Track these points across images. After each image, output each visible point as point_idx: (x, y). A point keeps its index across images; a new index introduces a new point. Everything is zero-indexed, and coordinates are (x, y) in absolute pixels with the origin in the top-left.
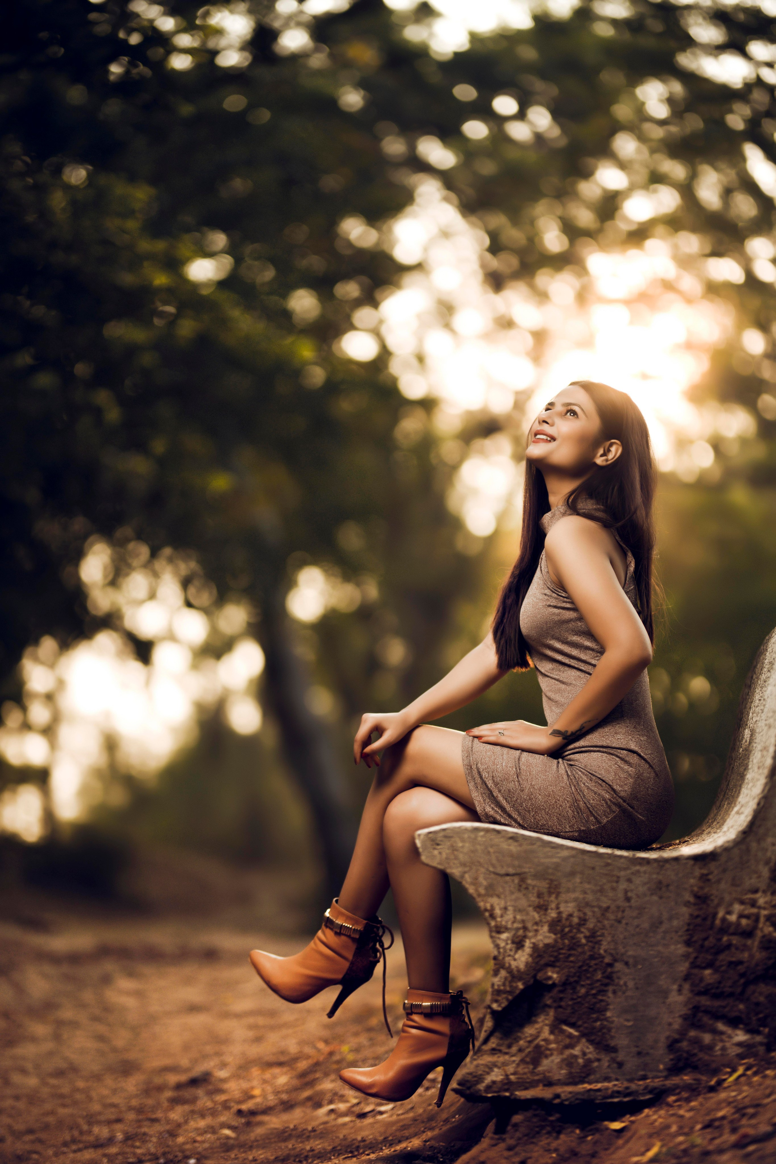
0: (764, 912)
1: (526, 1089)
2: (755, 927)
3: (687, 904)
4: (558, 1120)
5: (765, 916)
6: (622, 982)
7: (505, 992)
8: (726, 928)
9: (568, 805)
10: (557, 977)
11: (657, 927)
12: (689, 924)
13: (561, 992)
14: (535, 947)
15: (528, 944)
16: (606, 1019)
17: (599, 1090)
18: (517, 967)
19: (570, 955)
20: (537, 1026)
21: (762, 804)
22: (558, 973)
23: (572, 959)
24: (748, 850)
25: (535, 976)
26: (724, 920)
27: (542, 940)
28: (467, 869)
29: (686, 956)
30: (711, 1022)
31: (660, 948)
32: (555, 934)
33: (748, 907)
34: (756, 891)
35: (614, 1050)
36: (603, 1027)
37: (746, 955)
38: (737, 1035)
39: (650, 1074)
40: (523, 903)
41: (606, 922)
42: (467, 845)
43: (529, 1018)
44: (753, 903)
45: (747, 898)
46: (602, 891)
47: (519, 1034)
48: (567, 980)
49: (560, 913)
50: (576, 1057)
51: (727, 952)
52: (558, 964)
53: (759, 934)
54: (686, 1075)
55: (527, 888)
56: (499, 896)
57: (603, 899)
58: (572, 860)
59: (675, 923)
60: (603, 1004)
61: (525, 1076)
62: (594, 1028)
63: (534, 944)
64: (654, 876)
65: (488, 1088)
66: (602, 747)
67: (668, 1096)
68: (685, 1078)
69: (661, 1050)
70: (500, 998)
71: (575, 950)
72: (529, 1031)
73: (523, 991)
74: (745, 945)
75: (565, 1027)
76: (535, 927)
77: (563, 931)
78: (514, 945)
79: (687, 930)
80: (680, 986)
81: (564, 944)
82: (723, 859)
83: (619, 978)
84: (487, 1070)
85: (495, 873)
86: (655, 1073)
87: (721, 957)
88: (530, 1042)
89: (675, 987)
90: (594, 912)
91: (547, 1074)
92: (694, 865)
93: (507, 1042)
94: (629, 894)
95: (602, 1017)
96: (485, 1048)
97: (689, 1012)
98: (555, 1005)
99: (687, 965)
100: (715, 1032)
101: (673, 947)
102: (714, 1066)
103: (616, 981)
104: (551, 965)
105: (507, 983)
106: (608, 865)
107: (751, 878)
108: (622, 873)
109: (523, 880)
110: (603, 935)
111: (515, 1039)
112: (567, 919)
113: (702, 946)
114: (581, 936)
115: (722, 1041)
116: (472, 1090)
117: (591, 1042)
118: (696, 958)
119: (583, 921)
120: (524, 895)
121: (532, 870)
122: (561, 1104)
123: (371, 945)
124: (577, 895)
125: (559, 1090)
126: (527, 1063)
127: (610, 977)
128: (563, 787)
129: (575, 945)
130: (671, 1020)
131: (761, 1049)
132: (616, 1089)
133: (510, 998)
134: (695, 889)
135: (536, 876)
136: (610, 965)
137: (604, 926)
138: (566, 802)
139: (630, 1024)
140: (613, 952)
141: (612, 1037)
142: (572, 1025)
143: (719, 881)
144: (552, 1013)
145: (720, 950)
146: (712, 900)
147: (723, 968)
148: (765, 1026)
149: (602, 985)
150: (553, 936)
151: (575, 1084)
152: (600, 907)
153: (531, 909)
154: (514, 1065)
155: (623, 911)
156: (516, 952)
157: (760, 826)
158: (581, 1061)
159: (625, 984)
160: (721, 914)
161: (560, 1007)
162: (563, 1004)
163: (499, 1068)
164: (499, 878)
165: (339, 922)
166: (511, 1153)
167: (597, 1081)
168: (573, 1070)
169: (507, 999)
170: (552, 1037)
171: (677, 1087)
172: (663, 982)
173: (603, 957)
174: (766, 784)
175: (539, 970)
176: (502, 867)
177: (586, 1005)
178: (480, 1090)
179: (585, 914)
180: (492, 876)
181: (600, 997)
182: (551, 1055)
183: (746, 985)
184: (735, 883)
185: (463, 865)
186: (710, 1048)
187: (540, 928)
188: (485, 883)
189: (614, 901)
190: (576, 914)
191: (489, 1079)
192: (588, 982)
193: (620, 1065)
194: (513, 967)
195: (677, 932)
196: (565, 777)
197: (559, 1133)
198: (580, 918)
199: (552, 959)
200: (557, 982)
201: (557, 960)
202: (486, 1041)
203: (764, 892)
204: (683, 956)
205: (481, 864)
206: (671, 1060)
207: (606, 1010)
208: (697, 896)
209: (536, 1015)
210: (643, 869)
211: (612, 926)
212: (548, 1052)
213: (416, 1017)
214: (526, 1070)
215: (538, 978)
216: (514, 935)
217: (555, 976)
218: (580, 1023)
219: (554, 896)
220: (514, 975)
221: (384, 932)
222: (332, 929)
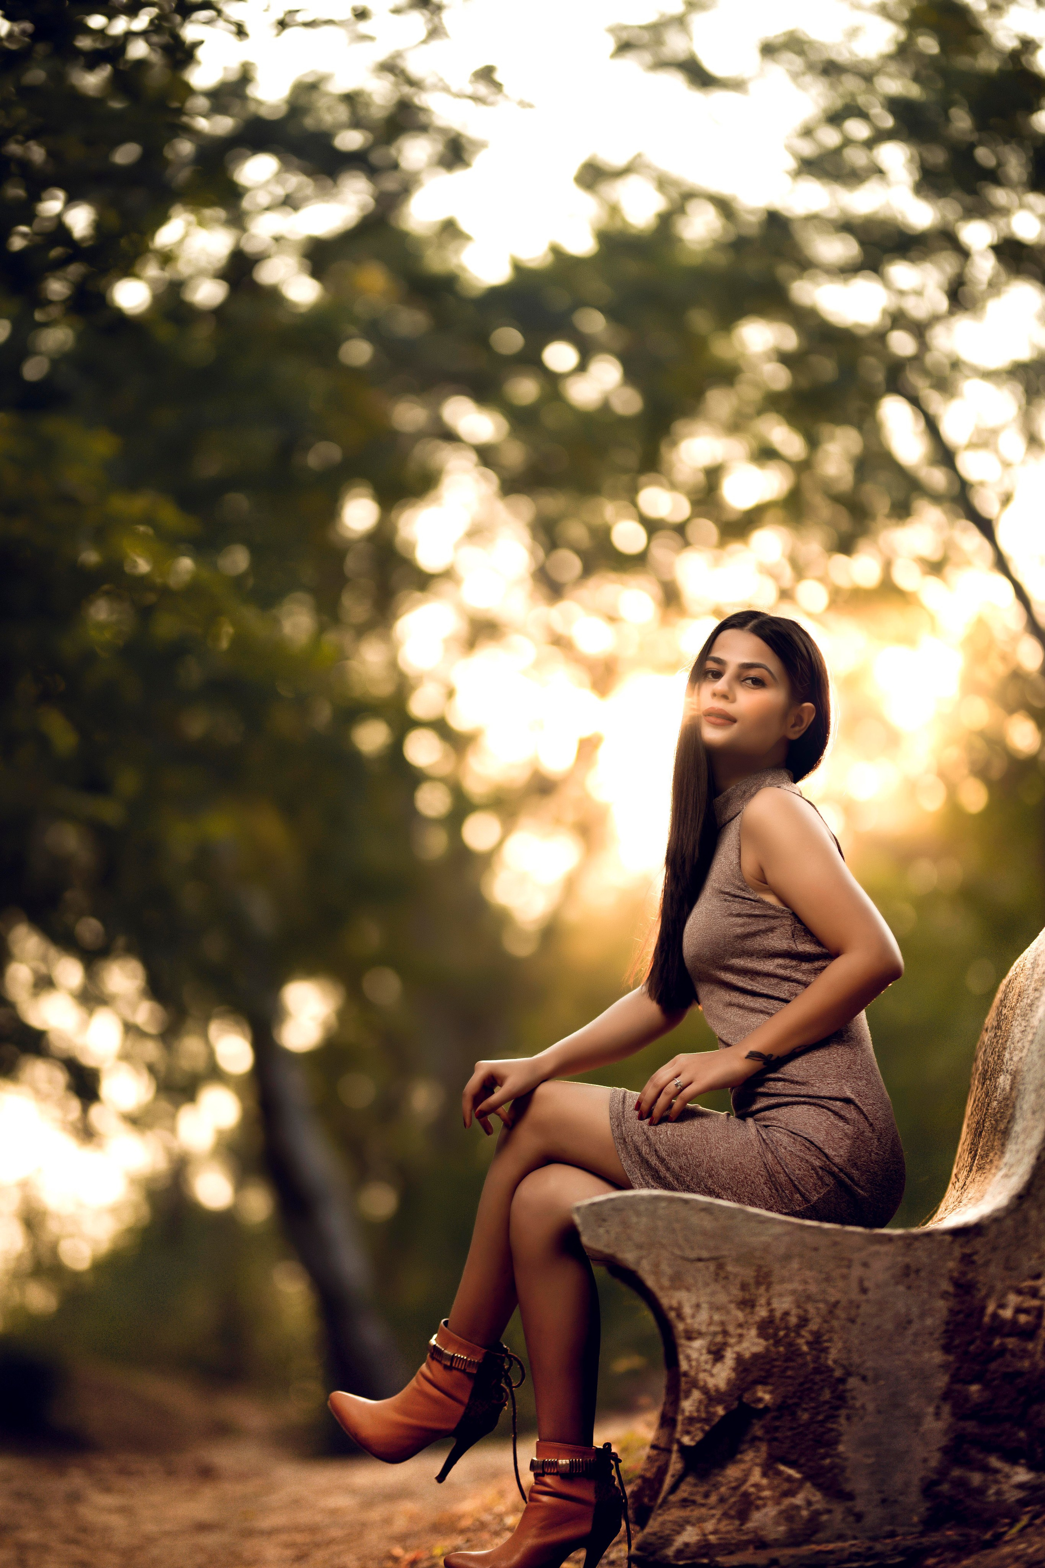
1: (731, 1553)
2: (1038, 1326)
3: (944, 1295)
6: (858, 1404)
7: (700, 1420)
8: (999, 1327)
9: (762, 1181)
10: (771, 1398)
11: (905, 1328)
12: (947, 1323)
14: (739, 1359)
15: (729, 1355)
16: (838, 1455)
17: (831, 1552)
18: (715, 1386)
19: (787, 1368)
20: (744, 1466)
22: (771, 1392)
24: (1026, 1220)
25: (739, 1398)
26: (995, 1316)
27: (748, 1348)
29: (944, 1366)
30: (981, 1456)
31: (909, 1356)
32: (766, 1339)
33: (1028, 1298)
34: (1038, 1276)
35: (850, 1496)
36: (833, 1467)
37: (1026, 1364)
38: (1017, 1473)
39: (900, 1530)
40: (722, 1298)
41: (835, 1322)
42: (644, 1220)
43: (730, 1456)
44: (1035, 1293)
45: (1026, 1287)
46: (828, 1279)
47: (720, 1478)
48: (783, 1402)
50: (797, 1508)
51: (1000, 1360)
52: (770, 1381)
53: (1043, 1334)
54: (949, 1529)
55: (726, 1278)
56: (688, 1289)
57: (831, 1290)
58: (787, 1239)
59: (929, 1322)
60: (833, 1434)
61: (728, 1536)
62: (822, 1467)
63: (738, 1353)
64: (900, 1259)
65: (679, 1553)
68: (949, 1533)
69: (913, 1497)
70: (692, 1429)
71: (793, 1360)
72: (733, 1472)
73: (724, 1419)
74: (1024, 1351)
75: (782, 1468)
76: (739, 1331)
77: (776, 1334)
78: (710, 1356)
79: (946, 1331)
80: (938, 1407)
81: (778, 1352)
82: (993, 1230)
83: (854, 1398)
84: (678, 1528)
85: (683, 1258)
86: (906, 1528)
87: (993, 1366)
88: (735, 1489)
89: (931, 1410)
90: (818, 1309)
91: (760, 1533)
92: (953, 1242)
93: (702, 1489)
94: (867, 1284)
95: (833, 1453)
96: (672, 1498)
97: (951, 1443)
98: (767, 1436)
99: (946, 1378)
100: (986, 1469)
101: (926, 1355)
102: (987, 1516)
103: (851, 1402)
104: (763, 1381)
105: (702, 1408)
106: (835, 1244)
107: (1030, 1259)
108: (856, 1255)
109: (721, 1267)
110: (830, 1340)
111: (714, 1485)
112: (782, 1319)
113: (967, 1352)
114: (801, 1341)
115: (997, 1482)
116: (657, 1556)
117: (818, 1486)
118: (959, 1368)
119: (804, 1321)
120: (724, 1287)
121: (733, 1252)
123: (494, 1383)
124: (796, 1285)
125: (776, 1553)
126: (732, 1517)
127: (841, 1397)
128: (754, 1157)
129: (793, 1353)
130: (926, 1455)
132: (854, 1549)
133: (707, 1428)
134: (955, 1274)
135: (739, 1260)
136: (842, 1380)
137: (832, 1327)
138: (760, 1176)
139: (871, 1461)
140: (845, 1362)
141: (847, 1480)
142: (792, 1464)
143: (987, 1264)
144: (764, 1448)
145: (990, 1357)
146: (979, 1289)
147: (996, 1382)
149: (831, 1408)
150: (762, 1342)
151: (797, 1544)
152: (825, 1302)
153: (732, 1306)
154: (714, 1521)
155: (858, 1307)
156: (714, 1364)
157: (1040, 1188)
158: (805, 1513)
159: (863, 1407)
160: (991, 1308)
161: (775, 1439)
162: (777, 1435)
163: (693, 1525)
164: (688, 1265)
165: (449, 1352)
167: (828, 1541)
168: (795, 1526)
169: (703, 1430)
170: (765, 1482)
171: (937, 1545)
172: (914, 1403)
173: (832, 1370)
175: (746, 1390)
176: (692, 1248)
177: (811, 1436)
178: (667, 1556)
179: (806, 1311)
180: (679, 1261)
181: (830, 1425)
182: (764, 1505)
183: (1027, 1404)
184: (1009, 1266)
185: (640, 1247)
186: (981, 1491)
187: (745, 1332)
188: (669, 1271)
189: (846, 1293)
190: (794, 1312)
191: (680, 1541)
192: (812, 1405)
194: (710, 1385)
195: (931, 1334)
196: (758, 1141)
198: (799, 1317)
199: (763, 1374)
200: (769, 1405)
201: (770, 1375)
202: (674, 1489)
204: (941, 1366)
205: (663, 1246)
206: (928, 1509)
207: (836, 1442)
208: (956, 1284)
209: (741, 1451)
210: (883, 1249)
211: (843, 1328)
212: (760, 1502)
213: (549, 1480)
214: (730, 1528)
215: (744, 1400)
216: (711, 1343)
217: (767, 1397)
218: (802, 1460)
219: (763, 1287)
220: (712, 1397)
221: (511, 1365)
222: (440, 1362)
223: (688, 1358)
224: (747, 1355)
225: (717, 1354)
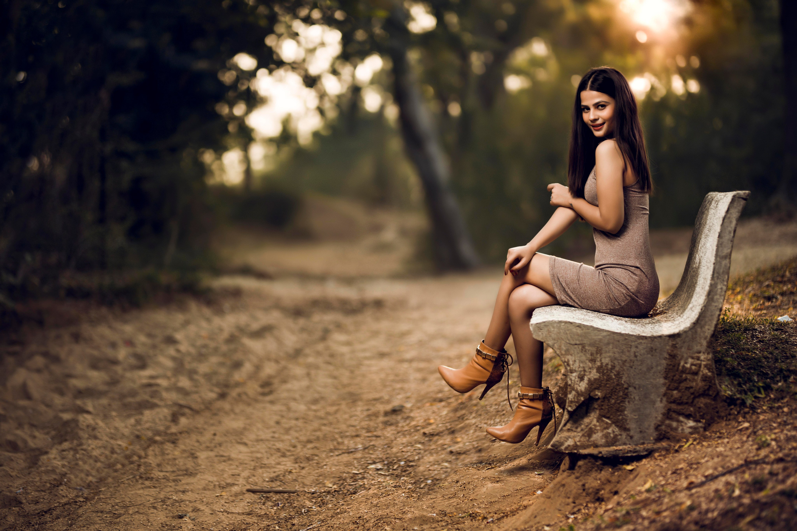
0: (703, 363)
1: (585, 449)
2: (699, 370)
3: (665, 359)
4: (601, 464)
5: (704, 365)
6: (632, 397)
7: (574, 402)
8: (684, 371)
10: (601, 395)
11: (650, 370)
12: (666, 369)
13: (602, 402)
14: (589, 380)
15: (586, 378)
16: (625, 415)
17: (621, 450)
18: (580, 390)
19: (607, 384)
20: (590, 418)
21: (703, 309)
22: (601, 392)
23: (608, 386)
24: (696, 332)
25: (589, 395)
26: (683, 366)
27: (593, 377)
28: (555, 342)
29: (664, 384)
30: (676, 416)
31: (652, 380)
32: (599, 374)
33: (696, 360)
34: (700, 352)
35: (628, 430)
36: (623, 419)
37: (694, 384)
38: (689, 423)
39: (646, 442)
40: (584, 358)
41: (625, 368)
42: (556, 330)
43: (586, 413)
44: (698, 359)
45: (695, 356)
46: (623, 352)
47: (582, 422)
48: (605, 396)
49: (602, 363)
50: (610, 433)
51: (685, 382)
52: (601, 388)
53: (701, 373)
54: (664, 442)
55: (585, 351)
56: (571, 355)
57: (624, 356)
58: (608, 337)
59: (659, 368)
60: (623, 408)
61: (584, 443)
62: (618, 419)
63: (589, 378)
64: (649, 345)
65: (566, 448)
66: (623, 265)
67: (655, 453)
68: (664, 444)
69: (652, 430)
71: (609, 381)
72: (586, 420)
73: (583, 402)
74: (694, 379)
75: (604, 419)
76: (590, 370)
77: (603, 372)
78: (579, 379)
79: (665, 372)
80: (662, 399)
81: (604, 378)
82: (684, 336)
84: (565, 439)
85: (569, 344)
86: (648, 441)
87: (682, 385)
88: (587, 426)
89: (659, 399)
90: (619, 363)
91: (595, 442)
92: (669, 339)
93: (576, 426)
94: (637, 354)
95: (622, 414)
96: (564, 428)
97: (666, 412)
98: (599, 408)
99: (665, 388)
100: (678, 421)
101: (658, 380)
102: (678, 438)
103: (630, 396)
104: (598, 388)
105: (576, 398)
106: (626, 339)
107: (697, 346)
108: (633, 344)
109: (583, 347)
110: (623, 374)
111: (579, 425)
112: (605, 366)
113: (673, 379)
114: (612, 374)
115: (682, 426)
116: (558, 449)
117: (617, 426)
118: (669, 385)
119: (613, 367)
120: (584, 354)
121: (588, 342)
122: (602, 457)
123: (501, 364)
124: (611, 354)
125: (601, 449)
126: (585, 436)
127: (626, 394)
128: (602, 287)
129: (609, 379)
130: (657, 415)
131: (701, 430)
132: (629, 449)
133: (577, 405)
134: (669, 351)
135: (590, 345)
136: (627, 389)
137: (624, 370)
138: (603, 295)
139: (637, 417)
140: (628, 382)
141: (628, 424)
142: (608, 418)
143: (681, 348)
144: (598, 412)
145: (681, 381)
146: (678, 357)
147: (683, 390)
148: (703, 419)
149: (623, 398)
150: (598, 374)
151: (609, 446)
152: (622, 360)
153: (587, 361)
154: (579, 437)
155: (633, 362)
156: (580, 382)
157: (702, 320)
158: (612, 435)
159: (634, 398)
160: (682, 363)
161: (602, 409)
162: (603, 407)
163: (572, 439)
164: (572, 346)
165: (485, 352)
166: (578, 480)
167: (620, 445)
168: (608, 440)
169: (576, 405)
170: (598, 424)
171: (659, 448)
172: (653, 396)
173: (623, 385)
174: (705, 299)
175: (591, 391)
176: (573, 340)
177: (615, 408)
178: (562, 449)
179: (614, 363)
180: (568, 345)
181: (621, 404)
182: (597, 432)
183: (694, 398)
184: (689, 349)
185: (554, 339)
186: (676, 429)
187: (592, 370)
188: (564, 348)
189: (629, 357)
190: (610, 363)
191: (566, 444)
192: (616, 397)
193: (631, 437)
194: (579, 390)
195: (660, 372)
196: (603, 281)
197: (601, 470)
198: (612, 366)
199: (598, 386)
200: (600, 397)
201: (600, 386)
202: (565, 425)
203: (704, 353)
204: (663, 384)
205: (562, 339)
206: (657, 435)
207: (624, 410)
208: (670, 355)
209: (590, 413)
210: (643, 341)
211: (628, 369)
212: (596, 431)
213: (525, 401)
214: (585, 440)
215: (591, 395)
216: (579, 374)
217: (599, 394)
218: (611, 417)
219: (599, 355)
220: (579, 394)
221: (508, 357)
222: (481, 356)
223: (571, 380)
224: (592, 379)
225: (581, 378)
